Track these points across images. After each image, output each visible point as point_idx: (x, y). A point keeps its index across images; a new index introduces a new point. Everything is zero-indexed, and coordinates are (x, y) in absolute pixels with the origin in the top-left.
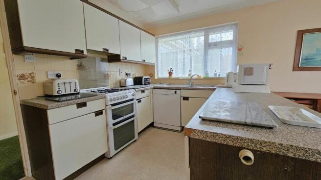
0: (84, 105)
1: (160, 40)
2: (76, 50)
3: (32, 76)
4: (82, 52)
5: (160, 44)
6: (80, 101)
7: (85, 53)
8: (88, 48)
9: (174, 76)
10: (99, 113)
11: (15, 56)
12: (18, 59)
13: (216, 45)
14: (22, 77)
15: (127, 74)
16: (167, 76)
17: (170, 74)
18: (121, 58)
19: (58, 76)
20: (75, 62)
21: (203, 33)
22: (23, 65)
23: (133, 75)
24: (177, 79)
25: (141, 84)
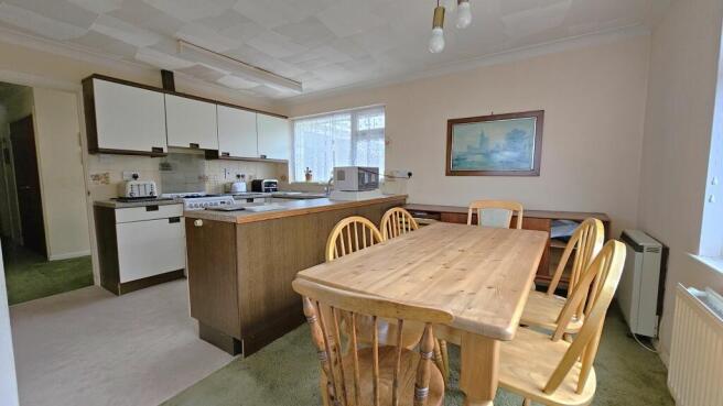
0: (155, 208)
1: (298, 124)
2: (153, 148)
3: (106, 176)
4: (162, 149)
5: (296, 130)
6: (149, 203)
7: (165, 151)
8: (170, 144)
9: (314, 179)
10: (174, 220)
11: (91, 156)
12: (94, 158)
13: (365, 135)
14: (96, 177)
15: (238, 176)
16: (304, 179)
17: (308, 176)
18: (220, 154)
19: (135, 177)
20: (157, 160)
21: (349, 117)
22: (98, 165)
23: (251, 177)
24: (316, 184)
25: (260, 190)
